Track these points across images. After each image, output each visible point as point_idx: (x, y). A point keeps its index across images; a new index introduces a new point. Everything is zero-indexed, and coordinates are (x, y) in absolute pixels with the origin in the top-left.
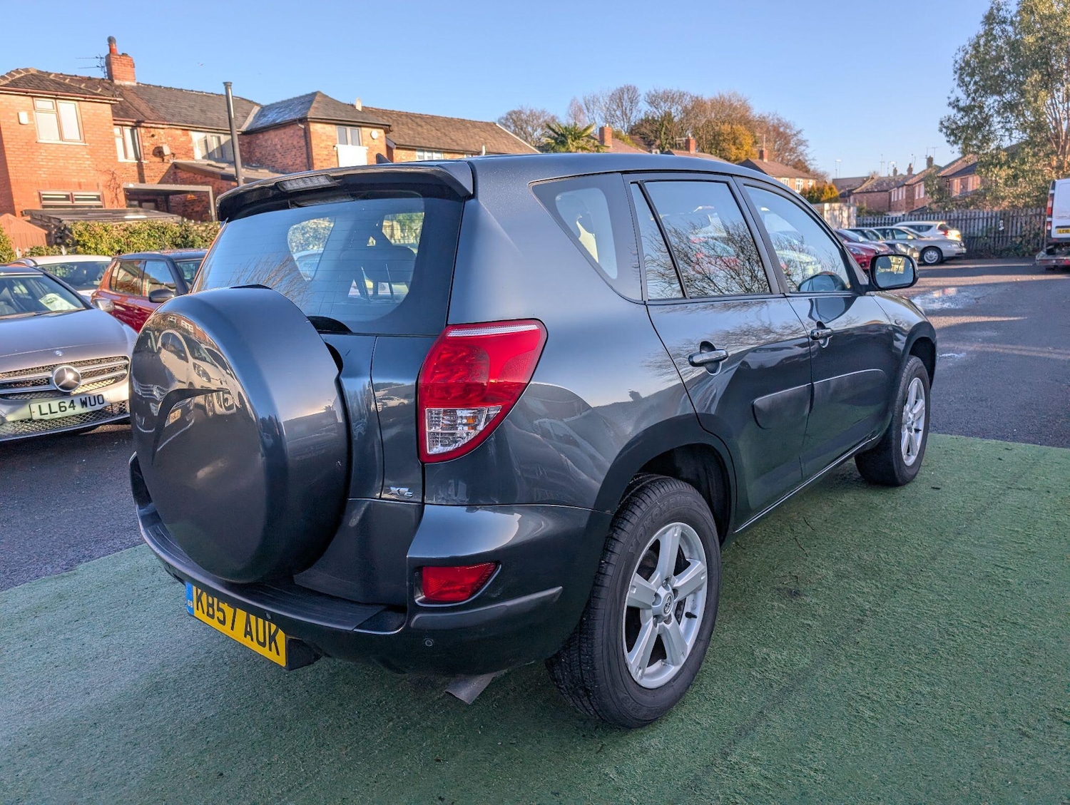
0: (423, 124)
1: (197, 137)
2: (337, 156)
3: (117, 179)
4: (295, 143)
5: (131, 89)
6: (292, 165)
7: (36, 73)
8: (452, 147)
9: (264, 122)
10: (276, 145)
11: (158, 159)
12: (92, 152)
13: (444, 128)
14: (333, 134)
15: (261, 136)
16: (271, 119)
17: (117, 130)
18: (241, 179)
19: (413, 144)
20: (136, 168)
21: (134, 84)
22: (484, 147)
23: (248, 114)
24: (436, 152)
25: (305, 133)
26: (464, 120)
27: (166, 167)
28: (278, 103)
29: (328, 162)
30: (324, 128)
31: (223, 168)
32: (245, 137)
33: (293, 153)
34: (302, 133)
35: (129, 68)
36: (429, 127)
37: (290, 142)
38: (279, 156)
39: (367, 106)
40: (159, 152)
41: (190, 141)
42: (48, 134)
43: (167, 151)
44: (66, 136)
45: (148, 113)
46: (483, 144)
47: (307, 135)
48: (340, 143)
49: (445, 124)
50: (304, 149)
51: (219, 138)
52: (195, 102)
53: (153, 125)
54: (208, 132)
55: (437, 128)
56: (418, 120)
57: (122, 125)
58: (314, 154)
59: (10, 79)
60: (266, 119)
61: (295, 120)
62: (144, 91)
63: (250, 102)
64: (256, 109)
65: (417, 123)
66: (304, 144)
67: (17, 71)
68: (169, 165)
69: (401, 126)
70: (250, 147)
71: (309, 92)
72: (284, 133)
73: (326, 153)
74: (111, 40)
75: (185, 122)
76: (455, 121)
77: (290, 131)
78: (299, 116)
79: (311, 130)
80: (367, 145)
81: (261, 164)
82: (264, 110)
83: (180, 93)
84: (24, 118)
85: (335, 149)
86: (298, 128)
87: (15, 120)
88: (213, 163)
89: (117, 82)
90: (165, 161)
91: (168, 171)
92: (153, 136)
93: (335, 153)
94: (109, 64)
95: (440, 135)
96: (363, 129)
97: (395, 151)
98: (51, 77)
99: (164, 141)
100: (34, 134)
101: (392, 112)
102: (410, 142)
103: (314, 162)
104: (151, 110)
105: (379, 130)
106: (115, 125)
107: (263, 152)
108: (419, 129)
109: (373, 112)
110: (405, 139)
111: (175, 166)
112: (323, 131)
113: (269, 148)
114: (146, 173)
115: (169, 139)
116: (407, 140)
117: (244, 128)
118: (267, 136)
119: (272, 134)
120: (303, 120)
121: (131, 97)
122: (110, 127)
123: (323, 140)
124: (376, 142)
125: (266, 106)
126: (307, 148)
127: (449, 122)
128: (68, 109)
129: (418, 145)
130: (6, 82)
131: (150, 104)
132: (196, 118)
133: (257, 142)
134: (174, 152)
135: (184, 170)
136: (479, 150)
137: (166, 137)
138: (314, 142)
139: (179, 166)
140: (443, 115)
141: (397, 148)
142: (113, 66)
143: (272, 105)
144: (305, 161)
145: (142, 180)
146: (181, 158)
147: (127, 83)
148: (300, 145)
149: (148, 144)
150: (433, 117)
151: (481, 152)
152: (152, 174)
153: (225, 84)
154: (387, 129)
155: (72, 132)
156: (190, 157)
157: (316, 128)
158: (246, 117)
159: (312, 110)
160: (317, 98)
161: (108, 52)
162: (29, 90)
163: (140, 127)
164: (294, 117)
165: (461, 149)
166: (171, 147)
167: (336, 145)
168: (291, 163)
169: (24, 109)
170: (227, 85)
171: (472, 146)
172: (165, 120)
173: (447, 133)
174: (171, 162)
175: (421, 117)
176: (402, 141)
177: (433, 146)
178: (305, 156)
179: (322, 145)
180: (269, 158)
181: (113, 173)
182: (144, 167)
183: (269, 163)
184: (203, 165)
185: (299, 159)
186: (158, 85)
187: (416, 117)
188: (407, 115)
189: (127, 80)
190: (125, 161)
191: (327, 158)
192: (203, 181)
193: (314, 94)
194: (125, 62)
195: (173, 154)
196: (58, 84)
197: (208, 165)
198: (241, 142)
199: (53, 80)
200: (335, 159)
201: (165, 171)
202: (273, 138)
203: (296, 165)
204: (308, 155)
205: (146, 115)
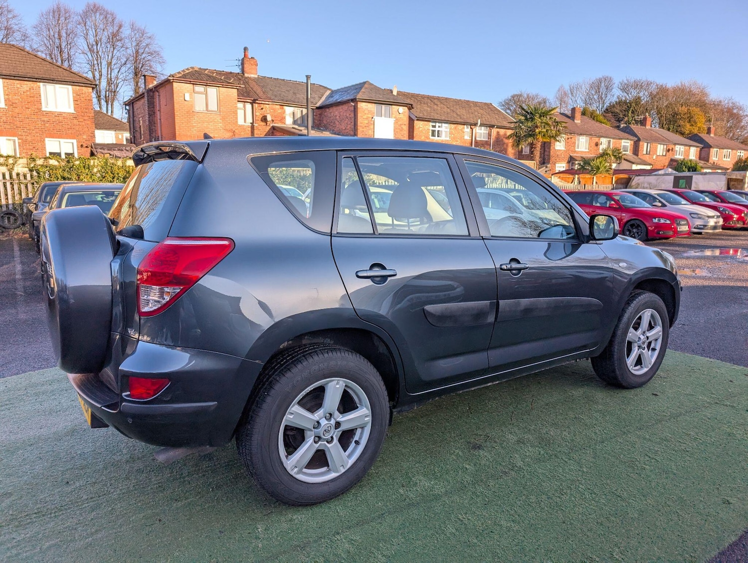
0: (439, 103)
1: (289, 110)
2: (374, 124)
3: (236, 135)
4: (348, 115)
5: (254, 80)
7: (198, 70)
8: (456, 120)
9: (332, 100)
10: (336, 116)
11: (263, 124)
12: (223, 119)
13: (453, 106)
14: (372, 109)
15: (328, 110)
16: (335, 99)
17: (240, 105)
19: (428, 117)
20: (250, 129)
21: (256, 76)
22: (479, 121)
23: (322, 95)
24: (444, 123)
25: (355, 109)
26: (469, 101)
27: (268, 128)
28: (342, 89)
29: (367, 128)
30: (367, 106)
31: (301, 130)
32: (318, 110)
33: (346, 122)
34: (352, 108)
35: (254, 67)
36: (442, 105)
37: (345, 114)
38: (337, 123)
39: (401, 91)
40: (264, 119)
41: (284, 112)
42: (199, 106)
43: (269, 118)
44: (210, 109)
45: (261, 94)
46: (479, 118)
47: (355, 110)
48: (377, 116)
49: (454, 103)
50: (353, 119)
51: (302, 111)
52: (291, 87)
53: (263, 102)
54: (295, 107)
55: (448, 106)
56: (435, 101)
57: (245, 102)
58: (359, 123)
59: (183, 73)
60: (332, 99)
61: (349, 100)
62: (262, 80)
63: (325, 88)
64: (328, 92)
65: (434, 103)
66: (353, 116)
67: (188, 69)
68: (270, 127)
69: (422, 105)
70: (320, 117)
71: (362, 81)
72: (342, 108)
73: (367, 122)
74: (245, 49)
75: (283, 100)
76: (462, 102)
77: (345, 107)
78: (352, 97)
79: (359, 107)
80: (395, 117)
81: (326, 129)
82: (333, 92)
83: (283, 82)
84: (187, 97)
85: (373, 119)
86: (350, 105)
87: (182, 99)
88: (296, 127)
89: (246, 75)
90: (268, 125)
91: (269, 131)
92: (262, 109)
93: (372, 122)
94: (243, 64)
95: (449, 111)
96: (393, 106)
97: (416, 122)
98: (206, 72)
99: (268, 112)
100: (192, 106)
101: (418, 95)
102: (427, 116)
103: (358, 128)
104: (264, 92)
105: (404, 108)
106: (238, 101)
107: (328, 121)
108: (435, 107)
109: (404, 95)
110: (423, 114)
111: (274, 128)
112: (366, 107)
113: (332, 118)
114: (256, 131)
115: (272, 111)
116: (425, 114)
117: (318, 105)
118: (331, 110)
119: (335, 109)
120: (354, 100)
121: (252, 84)
122: (236, 104)
123: (365, 114)
124: (401, 116)
125: (335, 90)
126: (355, 119)
127: (458, 102)
128: (212, 91)
129: (432, 118)
130: (180, 75)
131: (263, 89)
132: (289, 98)
133: (325, 114)
134: (273, 119)
135: (278, 131)
136: (476, 122)
137: (270, 110)
138: (359, 115)
139: (275, 128)
140: (454, 97)
141: (417, 120)
142: (245, 65)
143: (338, 90)
144: (353, 127)
146: (278, 123)
147: (252, 76)
148: (350, 116)
149: (258, 114)
150: (446, 99)
151: (477, 124)
152: (259, 133)
153: (307, 76)
154: (410, 107)
155: (213, 106)
156: (283, 122)
157: (362, 106)
158: (321, 98)
159: (360, 93)
160: (366, 86)
161: (243, 57)
162: (192, 80)
163: (255, 103)
164: (349, 98)
165: (462, 121)
166: (272, 116)
167: (374, 117)
168: (344, 128)
169: (188, 92)
170: (308, 77)
171: (472, 119)
172: (270, 99)
173: (455, 110)
174: (271, 125)
175: (438, 98)
176: (421, 115)
177: (443, 119)
178: (353, 124)
179: (365, 117)
180: (331, 124)
181: (234, 132)
182: (255, 128)
183: (331, 127)
184: (290, 128)
185: (349, 126)
186: (270, 77)
187: (434, 99)
188: (429, 97)
189: (252, 74)
190: (244, 124)
191: (367, 125)
193: (365, 83)
195: (273, 121)
196: (209, 76)
197: (293, 128)
198: (315, 114)
199: (206, 74)
200: (372, 127)
201: (267, 131)
202: (335, 112)
203: (347, 131)
204: (355, 124)
205: (260, 95)
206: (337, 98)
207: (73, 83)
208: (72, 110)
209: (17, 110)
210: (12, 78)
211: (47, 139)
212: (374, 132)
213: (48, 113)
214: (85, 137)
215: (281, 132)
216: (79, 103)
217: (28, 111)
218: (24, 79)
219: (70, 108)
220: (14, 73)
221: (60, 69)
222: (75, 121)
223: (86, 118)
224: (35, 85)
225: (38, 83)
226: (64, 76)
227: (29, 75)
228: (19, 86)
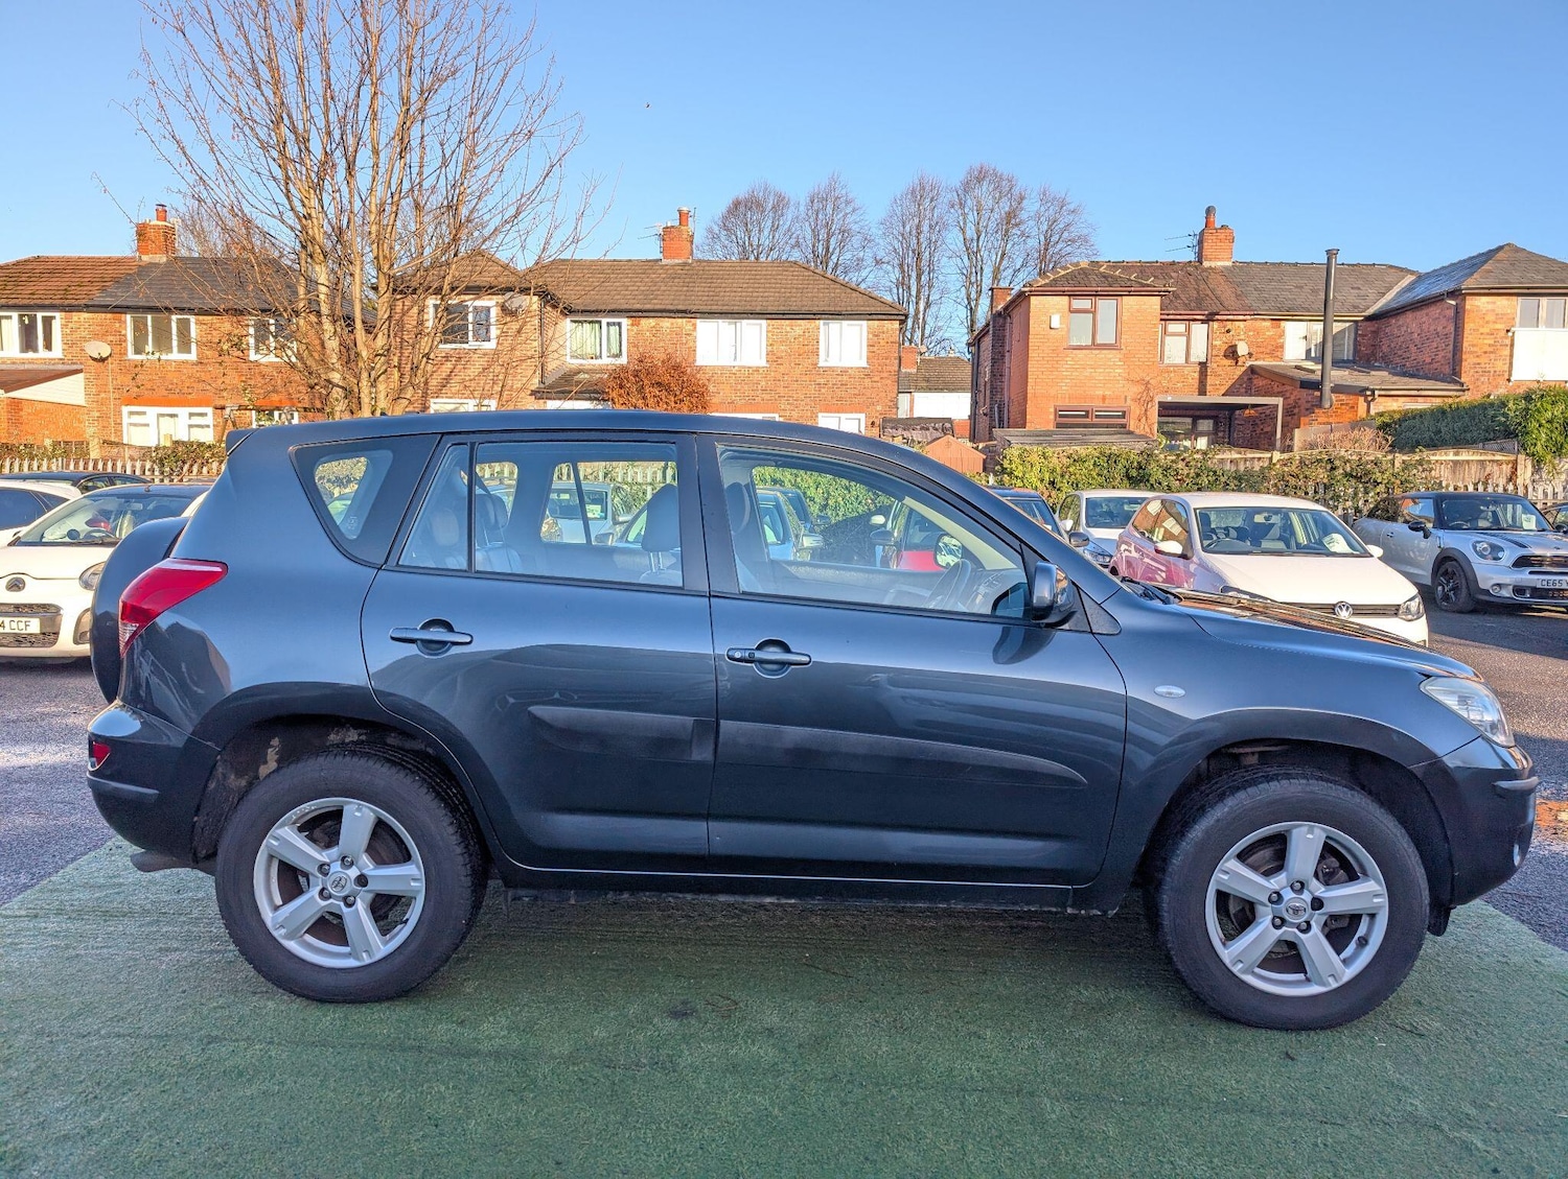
1: (1295, 329)
2: (1512, 345)
3: (1154, 390)
4: (1439, 329)
5: (1223, 272)
6: (1430, 363)
7: (1086, 266)
9: (1410, 297)
10: (1412, 333)
11: (1229, 362)
12: (1128, 358)
14: (1508, 311)
15: (1392, 321)
16: (1414, 295)
17: (1176, 328)
18: (1327, 387)
20: (1196, 376)
21: (1229, 264)
23: (1389, 289)
25: (1457, 313)
27: (1239, 371)
29: (1492, 356)
30: (1494, 303)
32: (1368, 323)
33: (1435, 344)
34: (1451, 313)
35: (1226, 244)
37: (1432, 328)
38: (1414, 349)
40: (1232, 353)
41: (1282, 335)
42: (1081, 338)
43: (1242, 349)
44: (1100, 340)
45: (1228, 301)
47: (1459, 315)
48: (1521, 326)
50: (1452, 337)
52: (1309, 278)
53: (1232, 317)
54: (1311, 320)
57: (1186, 320)
58: (1465, 344)
60: (1410, 294)
61: (1443, 295)
62: (1243, 272)
63: (1401, 269)
64: (1410, 279)
66: (1453, 329)
68: (1243, 369)
70: (1373, 339)
72: (1427, 315)
73: (1491, 342)
74: (1209, 211)
75: (1282, 309)
77: (1434, 311)
78: (1451, 286)
79: (1467, 307)
81: (1387, 363)
82: (1421, 278)
83: (1293, 269)
84: (1056, 323)
85: (1510, 334)
86: (1445, 306)
87: (1046, 325)
88: (1305, 364)
89: (1206, 264)
90: (1239, 364)
91: (1240, 378)
92: (1228, 331)
93: (1508, 342)
94: (1200, 242)
98: (1101, 269)
99: (1242, 337)
100: (1065, 338)
103: (1464, 357)
104: (1237, 296)
106: (1169, 320)
107: (1393, 345)
111: (1252, 370)
112: (1490, 307)
113: (1402, 339)
114: (1210, 380)
115: (1250, 334)
117: (1370, 311)
118: (1401, 320)
119: (1410, 315)
120: (1452, 294)
121: (1215, 280)
122: (1156, 326)
123: (1487, 322)
125: (1425, 274)
126: (1456, 335)
128: (1106, 306)
131: (1240, 289)
132: (1299, 302)
133: (1386, 330)
134: (1253, 351)
135: (1263, 376)
137: (1245, 336)
138: (1468, 327)
139: (1256, 370)
142: (1205, 244)
144: (1450, 355)
145: (1202, 392)
146: (1263, 359)
147: (1221, 264)
148: (1446, 331)
149: (1220, 343)
152: (1218, 382)
153: (1328, 252)
155: (1107, 335)
156: (1277, 357)
157: (1478, 304)
158: (1384, 294)
159: (1475, 275)
160: (1501, 255)
161: (1204, 227)
162: (1066, 288)
163: (1213, 321)
164: (1442, 289)
166: (1250, 345)
167: (1513, 329)
168: (1428, 360)
169: (1058, 311)
170: (1331, 254)
172: (1251, 309)
174: (1249, 363)
178: (1451, 347)
179: (1485, 330)
180: (1400, 353)
181: (1150, 383)
182: (1209, 374)
183: (1398, 360)
184: (1291, 367)
185: (1442, 354)
186: (1262, 262)
189: (1219, 260)
190: (1185, 364)
191: (1490, 349)
192: (1279, 390)
193: (1500, 248)
194: (1222, 236)
195: (1250, 355)
196: (1104, 277)
197: (1297, 367)
198: (1360, 332)
199: (1101, 273)
200: (1507, 352)
201: (1236, 377)
202: (1411, 323)
203: (1435, 365)
204: (1455, 347)
205: (1226, 304)
206: (1421, 292)
207: (869, 316)
208: (864, 364)
209: (782, 369)
210: (781, 316)
211: (820, 415)
212: (1511, 364)
213: (826, 370)
214: (879, 408)
215: (1266, 378)
216: (875, 349)
217: (798, 370)
218: (797, 316)
219: (861, 358)
220: (783, 308)
221: (854, 294)
222: (867, 381)
223: (885, 375)
224: (813, 325)
225: (817, 322)
226: (858, 306)
227: (804, 310)
228: (788, 329)
